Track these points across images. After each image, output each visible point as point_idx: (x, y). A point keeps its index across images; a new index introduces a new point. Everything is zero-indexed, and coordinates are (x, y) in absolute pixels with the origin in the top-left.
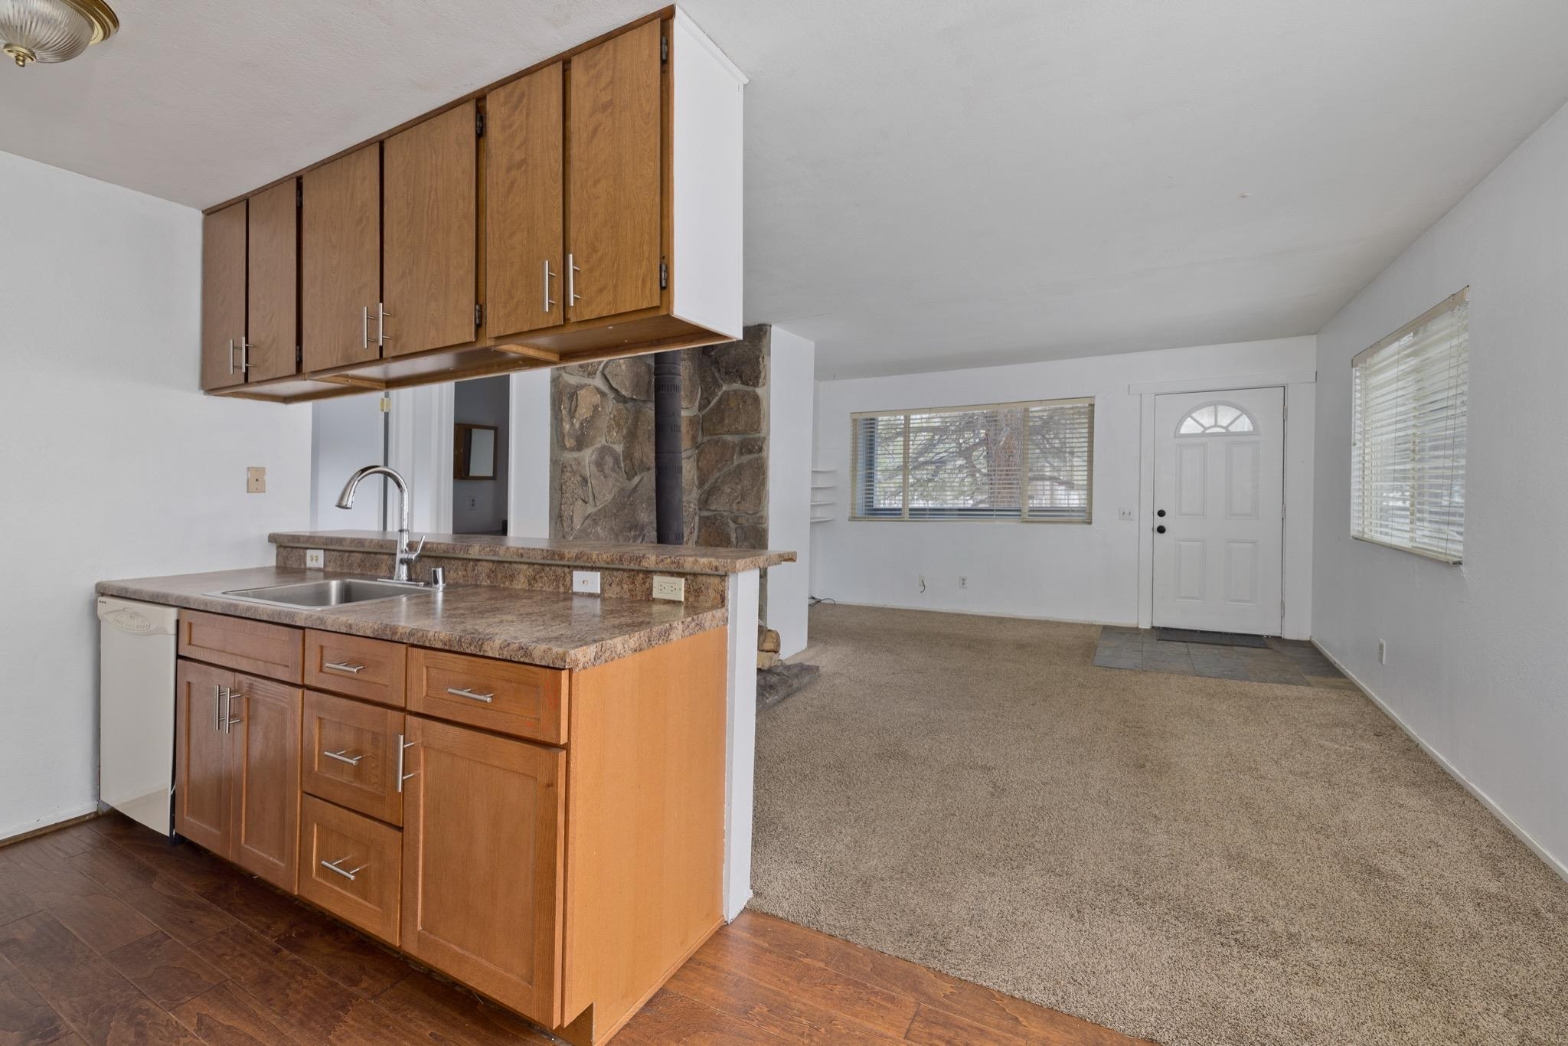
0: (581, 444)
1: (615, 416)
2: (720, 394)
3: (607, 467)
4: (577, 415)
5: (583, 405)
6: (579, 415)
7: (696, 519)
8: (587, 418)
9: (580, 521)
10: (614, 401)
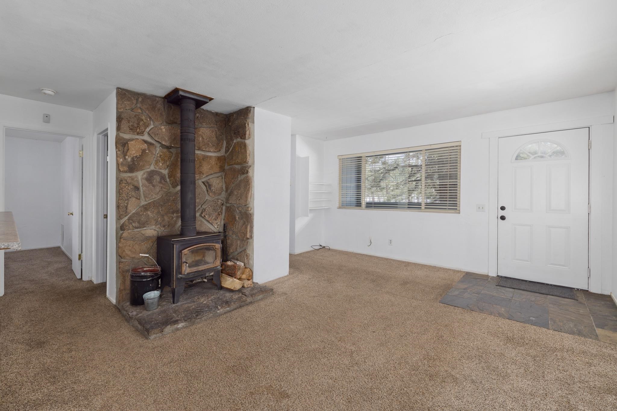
0: (132, 168)
1: (161, 156)
2: (233, 144)
3: (155, 181)
4: (128, 154)
5: (133, 149)
6: (130, 154)
7: (224, 208)
8: (137, 156)
9: (135, 208)
10: (161, 148)
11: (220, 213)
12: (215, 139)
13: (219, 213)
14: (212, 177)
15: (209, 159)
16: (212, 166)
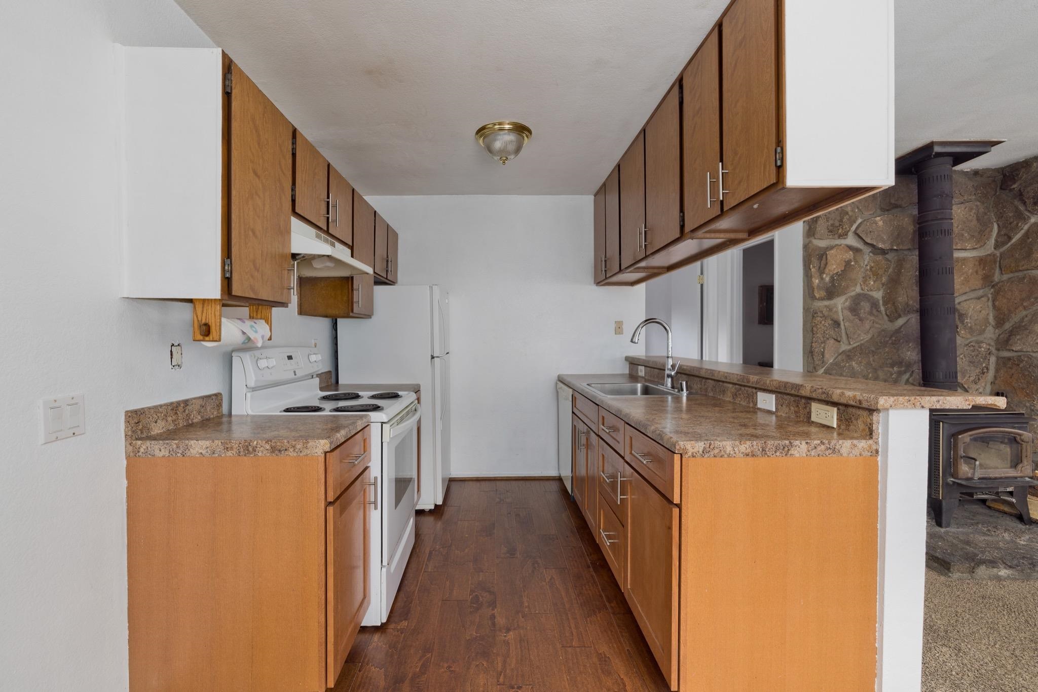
0: (831, 292)
1: (871, 267)
2: (1026, 227)
3: (862, 311)
4: (827, 271)
5: (834, 262)
6: (829, 270)
7: (993, 359)
8: (838, 272)
9: (833, 356)
10: (871, 254)
11: (985, 370)
12: (975, 222)
13: (983, 370)
14: (964, 299)
15: (960, 263)
16: (967, 277)
